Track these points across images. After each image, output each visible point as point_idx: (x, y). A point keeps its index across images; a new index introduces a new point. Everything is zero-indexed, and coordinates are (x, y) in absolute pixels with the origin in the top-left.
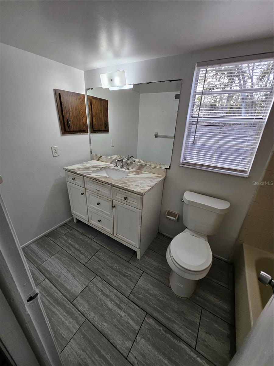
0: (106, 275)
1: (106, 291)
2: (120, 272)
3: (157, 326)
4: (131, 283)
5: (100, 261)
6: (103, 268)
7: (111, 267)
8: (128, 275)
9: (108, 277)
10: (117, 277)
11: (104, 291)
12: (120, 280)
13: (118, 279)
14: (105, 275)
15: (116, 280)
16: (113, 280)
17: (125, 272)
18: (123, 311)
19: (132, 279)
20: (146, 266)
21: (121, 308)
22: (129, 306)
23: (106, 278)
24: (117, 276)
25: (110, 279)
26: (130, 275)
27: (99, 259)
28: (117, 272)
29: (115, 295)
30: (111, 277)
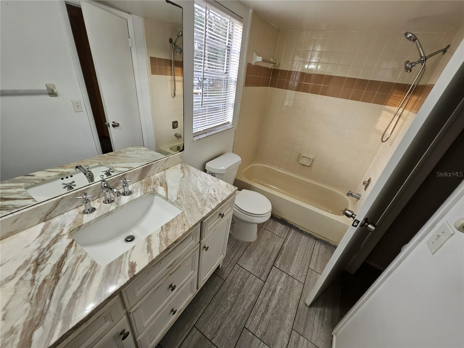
0: (244, 311)
1: (262, 308)
2: (238, 292)
3: (280, 259)
4: (250, 278)
5: (224, 325)
6: (234, 318)
7: (232, 305)
8: (241, 281)
9: (246, 307)
10: (246, 296)
11: (263, 311)
12: (249, 291)
13: (248, 294)
14: (243, 313)
15: (249, 296)
16: (250, 300)
17: (238, 285)
18: (276, 287)
19: (245, 277)
20: (230, 260)
21: (275, 289)
22: (272, 281)
23: (248, 310)
24: (244, 296)
25: (249, 305)
26: (241, 278)
27: (219, 327)
28: (239, 295)
29: (265, 296)
30: (246, 304)
